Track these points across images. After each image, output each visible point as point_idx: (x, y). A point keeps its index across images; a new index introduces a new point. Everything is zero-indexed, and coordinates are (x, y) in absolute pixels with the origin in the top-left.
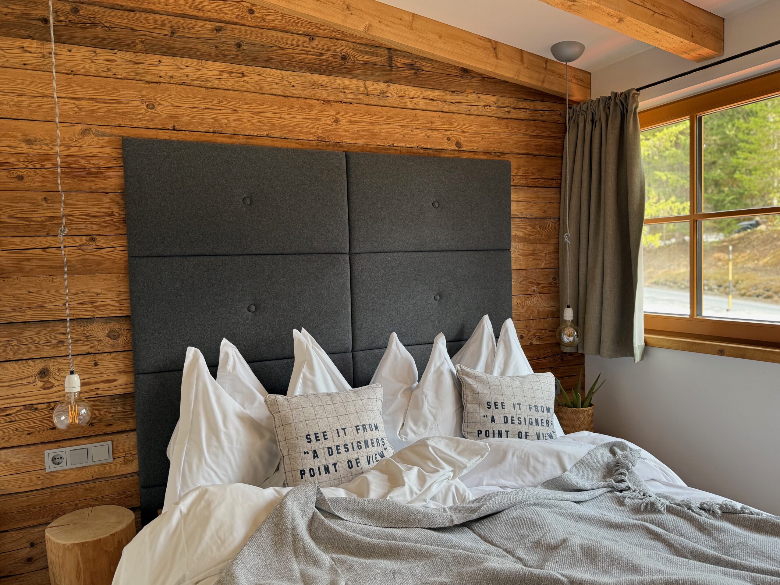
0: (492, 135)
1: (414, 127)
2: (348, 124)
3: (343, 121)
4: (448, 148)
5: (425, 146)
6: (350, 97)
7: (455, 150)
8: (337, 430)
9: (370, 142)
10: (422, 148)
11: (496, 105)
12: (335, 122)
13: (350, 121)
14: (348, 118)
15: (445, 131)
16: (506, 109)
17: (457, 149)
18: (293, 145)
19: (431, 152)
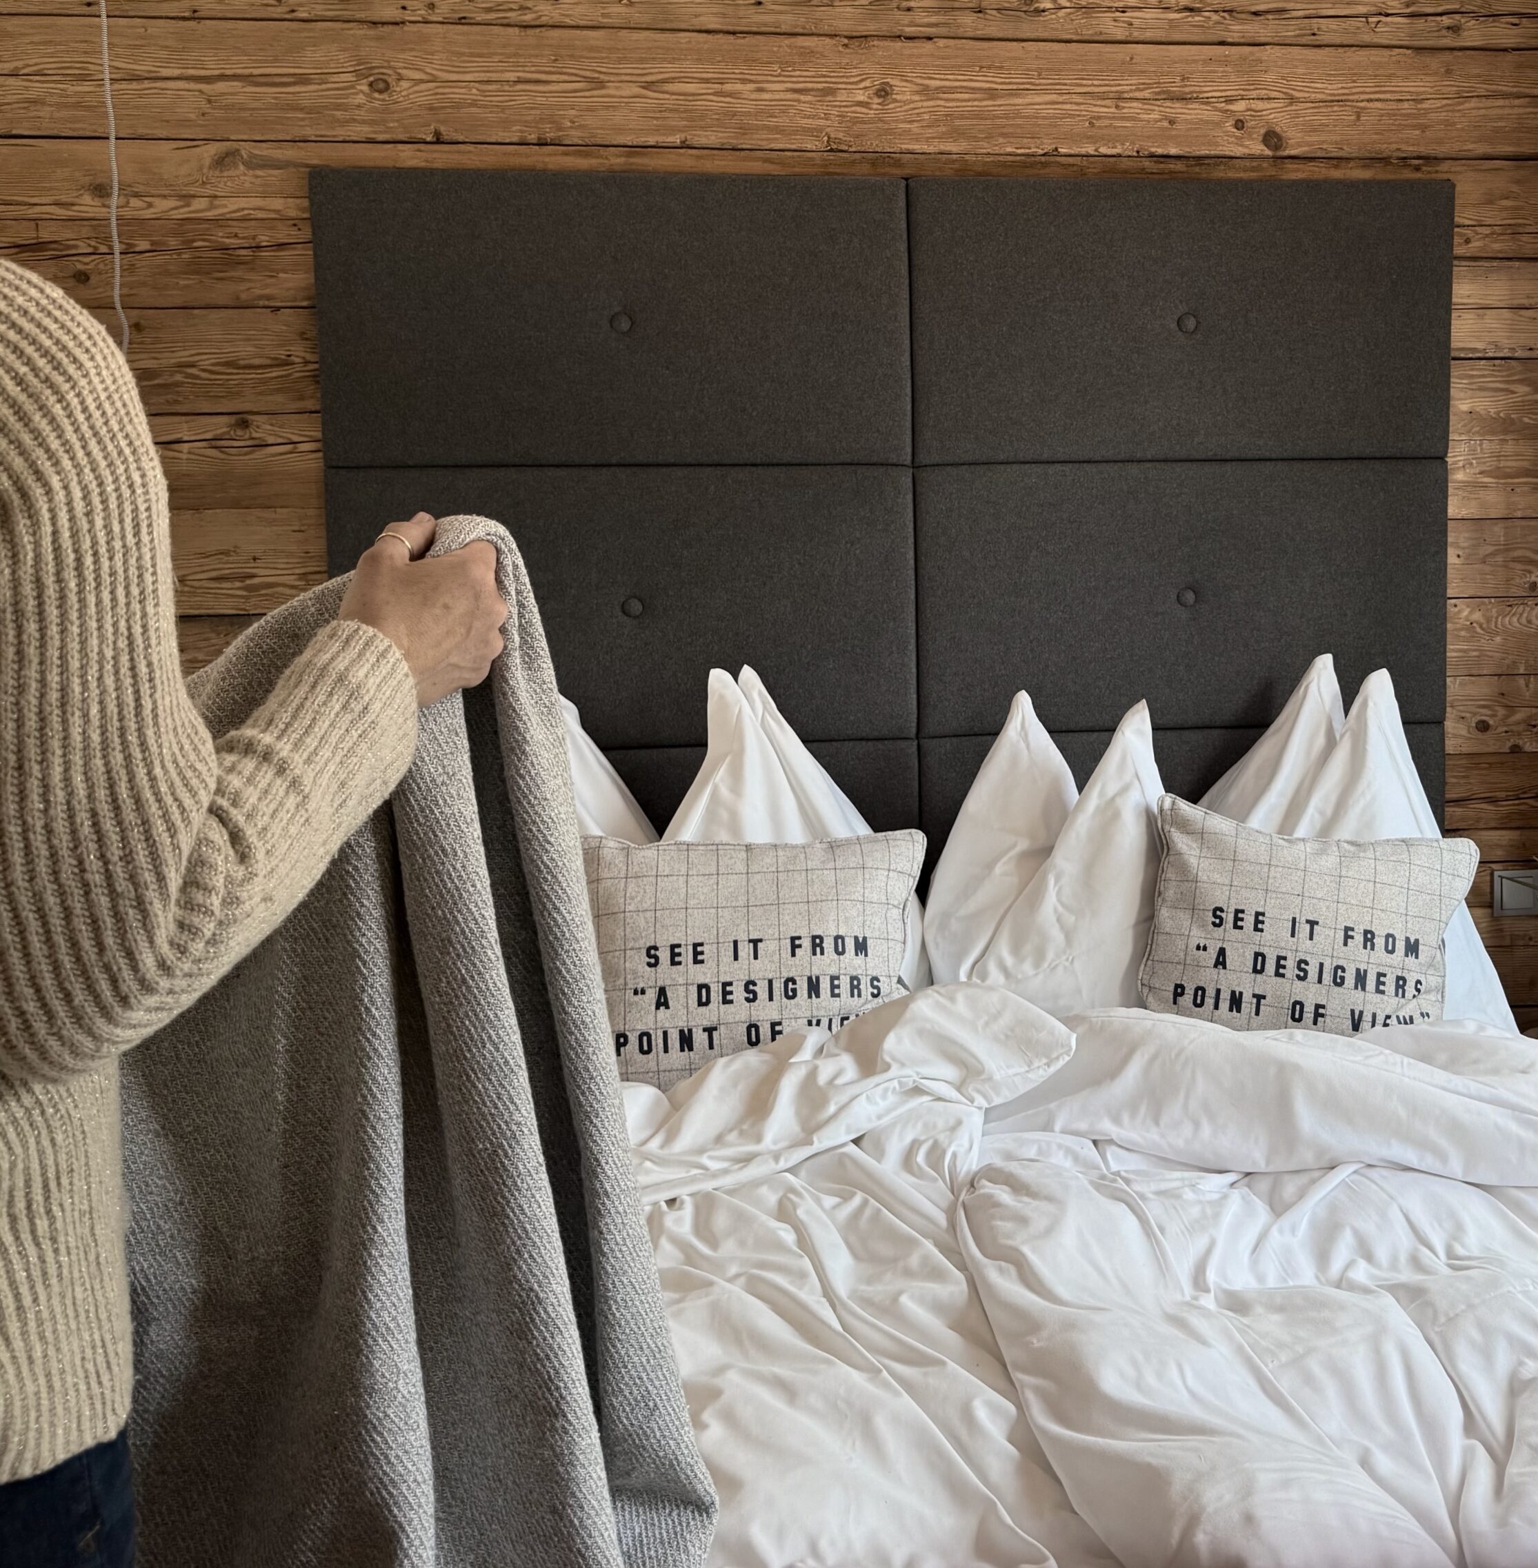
0: (1393, 105)
1: (1126, 95)
2: (917, 98)
3: (903, 91)
4: (1238, 151)
5: (1160, 151)
6: (926, 20)
7: (1268, 157)
8: (735, 943)
9: (985, 147)
10: (1152, 156)
11: (1408, 11)
12: (880, 97)
13: (925, 91)
14: (919, 81)
15: (1229, 100)
16: (1446, 20)
17: (1268, 152)
18: (755, 167)
19: (1179, 166)
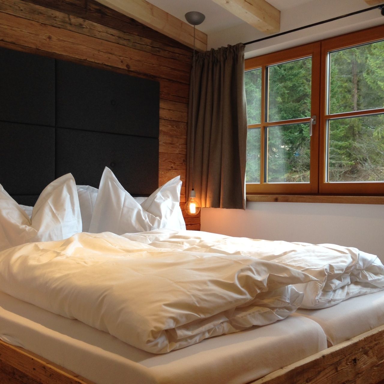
0: (149, 64)
1: (101, 50)
2: (57, 41)
3: (54, 38)
4: (122, 67)
5: (107, 64)
6: (59, 23)
7: (126, 70)
9: (71, 55)
10: (105, 65)
11: (151, 46)
12: (49, 39)
13: (59, 40)
14: (58, 37)
15: (120, 56)
16: (157, 49)
17: (127, 69)
18: (19, 49)
19: (110, 68)
